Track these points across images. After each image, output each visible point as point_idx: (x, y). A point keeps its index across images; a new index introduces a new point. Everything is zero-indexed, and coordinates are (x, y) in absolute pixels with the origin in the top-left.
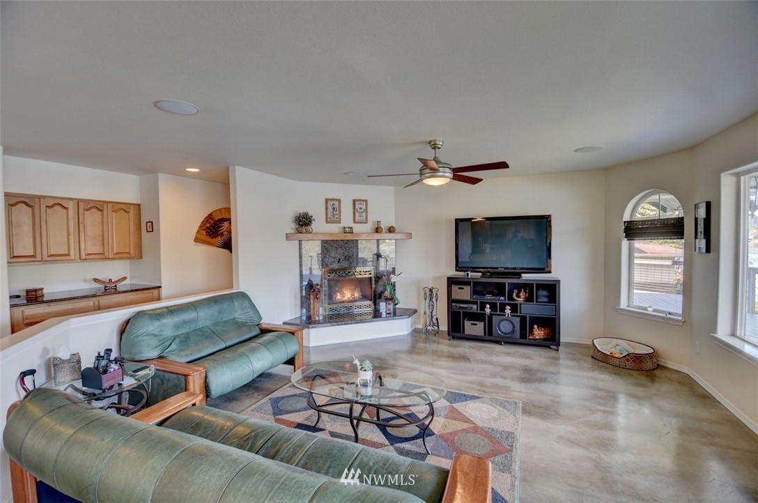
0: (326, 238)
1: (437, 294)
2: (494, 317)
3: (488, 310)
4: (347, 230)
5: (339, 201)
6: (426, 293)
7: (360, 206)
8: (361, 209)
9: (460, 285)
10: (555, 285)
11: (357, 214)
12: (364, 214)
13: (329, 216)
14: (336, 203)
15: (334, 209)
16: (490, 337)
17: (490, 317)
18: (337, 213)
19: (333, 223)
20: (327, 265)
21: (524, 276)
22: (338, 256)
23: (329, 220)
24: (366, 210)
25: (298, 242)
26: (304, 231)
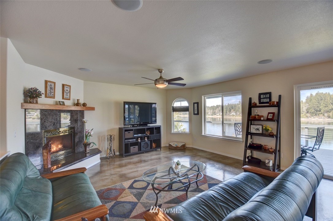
0: (44, 108)
1: (114, 138)
2: (142, 143)
3: (139, 141)
4: (61, 103)
5: (55, 83)
6: (108, 138)
7: (67, 89)
8: (67, 90)
9: (129, 131)
10: (160, 127)
11: (65, 94)
12: (69, 94)
13: (48, 93)
14: (53, 85)
15: (51, 88)
16: (140, 151)
17: (140, 143)
18: (53, 91)
19: (50, 98)
20: (46, 127)
21: (148, 125)
22: (53, 121)
23: (47, 95)
24: (70, 92)
25: (24, 110)
26: (35, 102)
